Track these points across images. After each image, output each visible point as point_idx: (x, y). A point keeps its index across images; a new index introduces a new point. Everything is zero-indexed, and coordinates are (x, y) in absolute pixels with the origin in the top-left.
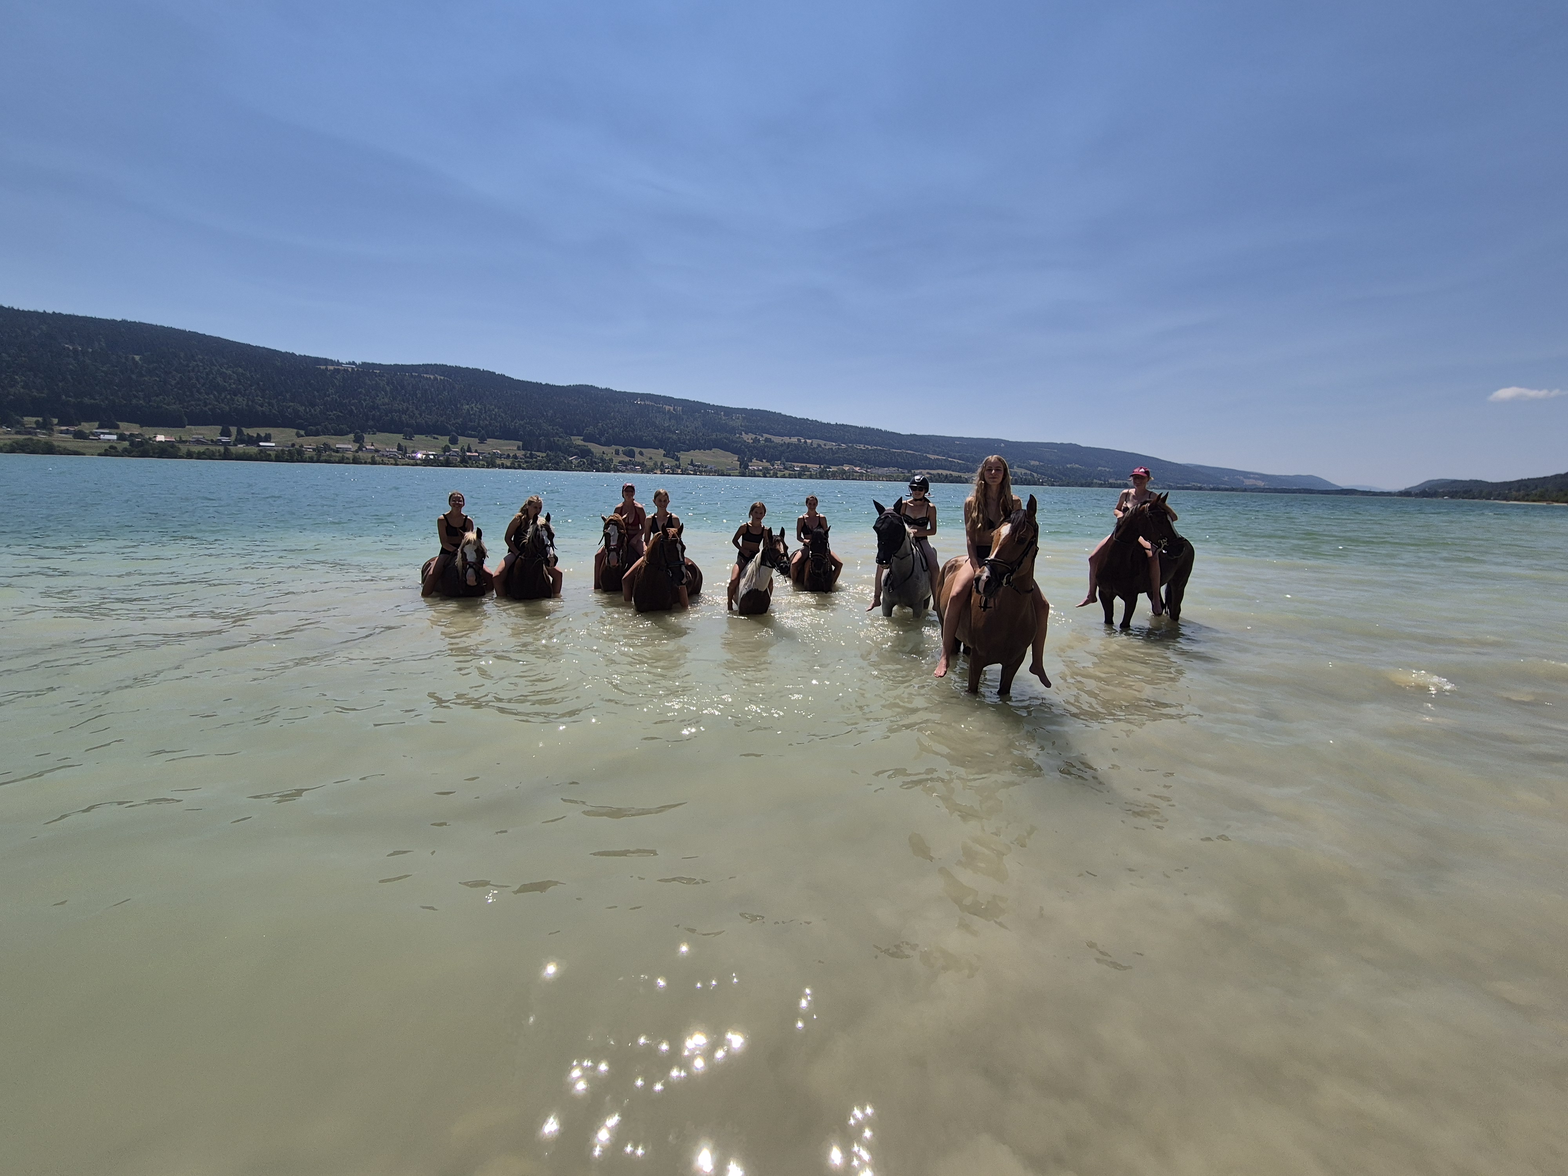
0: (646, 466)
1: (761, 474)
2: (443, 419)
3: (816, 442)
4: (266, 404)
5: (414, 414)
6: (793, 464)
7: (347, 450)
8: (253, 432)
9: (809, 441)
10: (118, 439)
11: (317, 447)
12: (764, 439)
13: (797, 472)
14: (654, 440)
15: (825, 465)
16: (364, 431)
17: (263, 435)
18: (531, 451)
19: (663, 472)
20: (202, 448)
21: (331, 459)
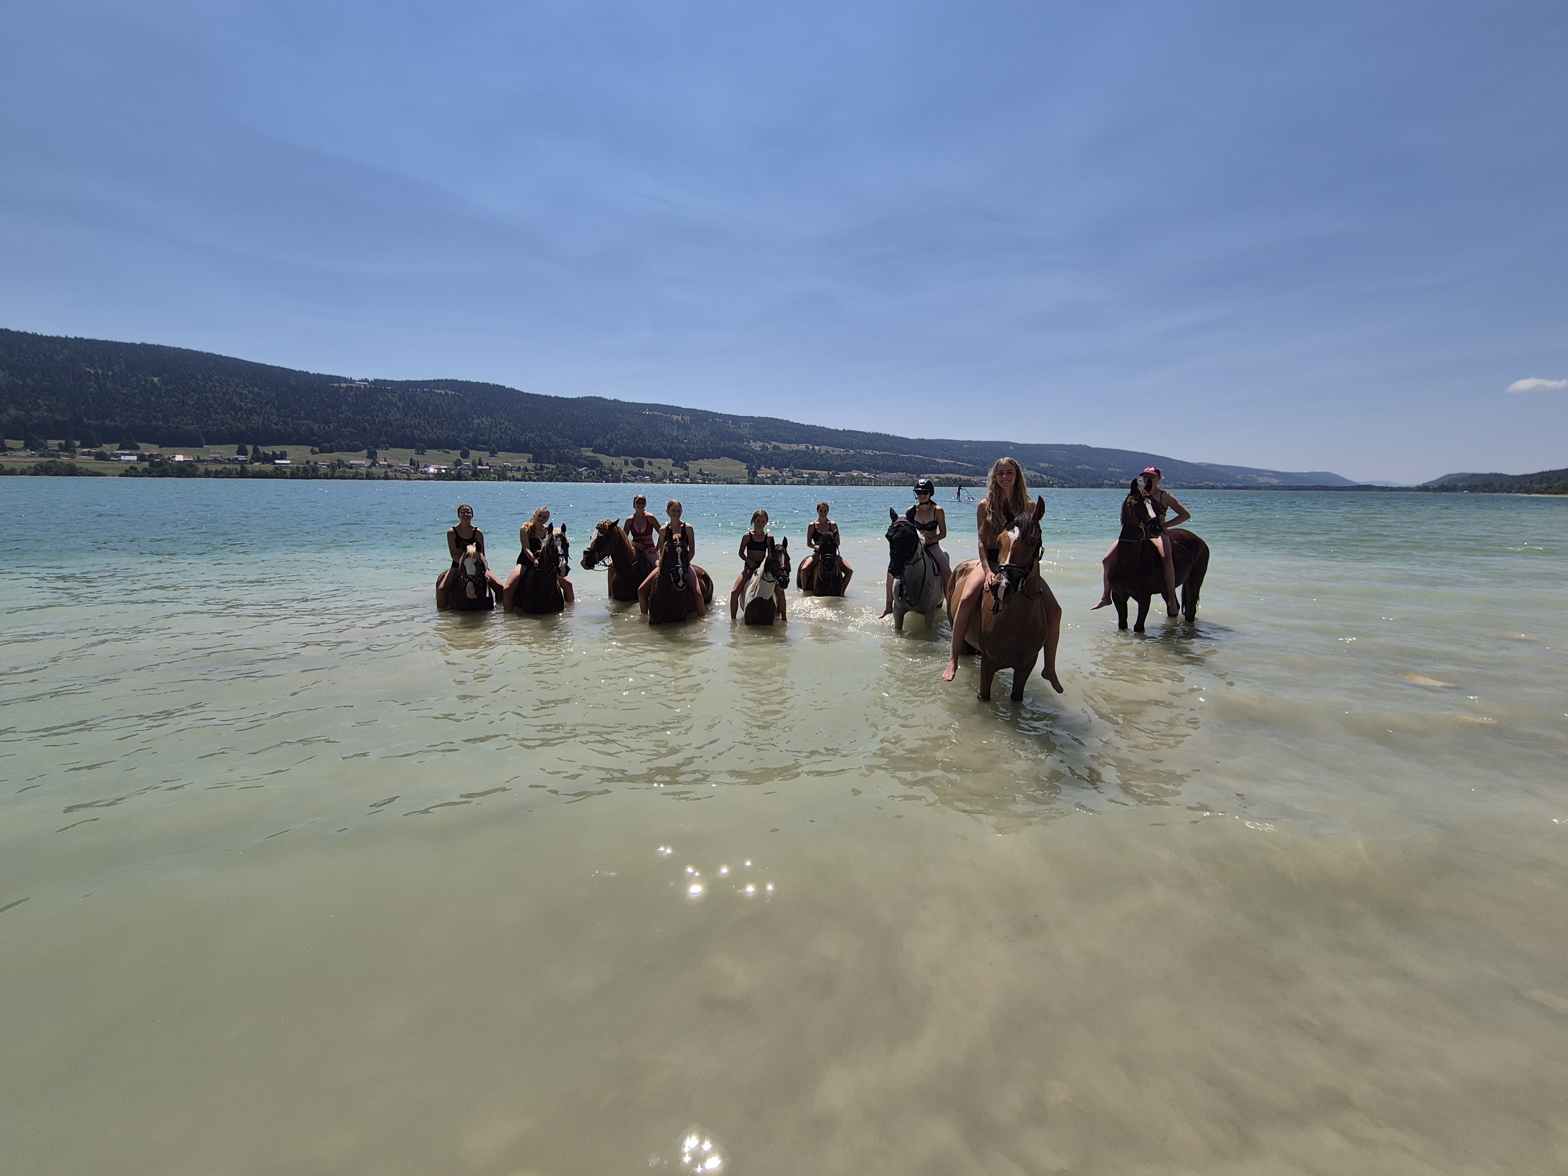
0: (655, 475)
1: (769, 481)
2: (454, 433)
3: (824, 448)
4: (281, 423)
5: (426, 429)
6: (801, 470)
7: (361, 466)
8: (268, 450)
9: (817, 448)
10: (139, 460)
11: (331, 464)
12: (772, 446)
13: (806, 479)
14: (663, 450)
15: (833, 471)
16: (377, 447)
17: (278, 453)
18: (541, 463)
19: (672, 481)
20: (219, 467)
21: (345, 475)
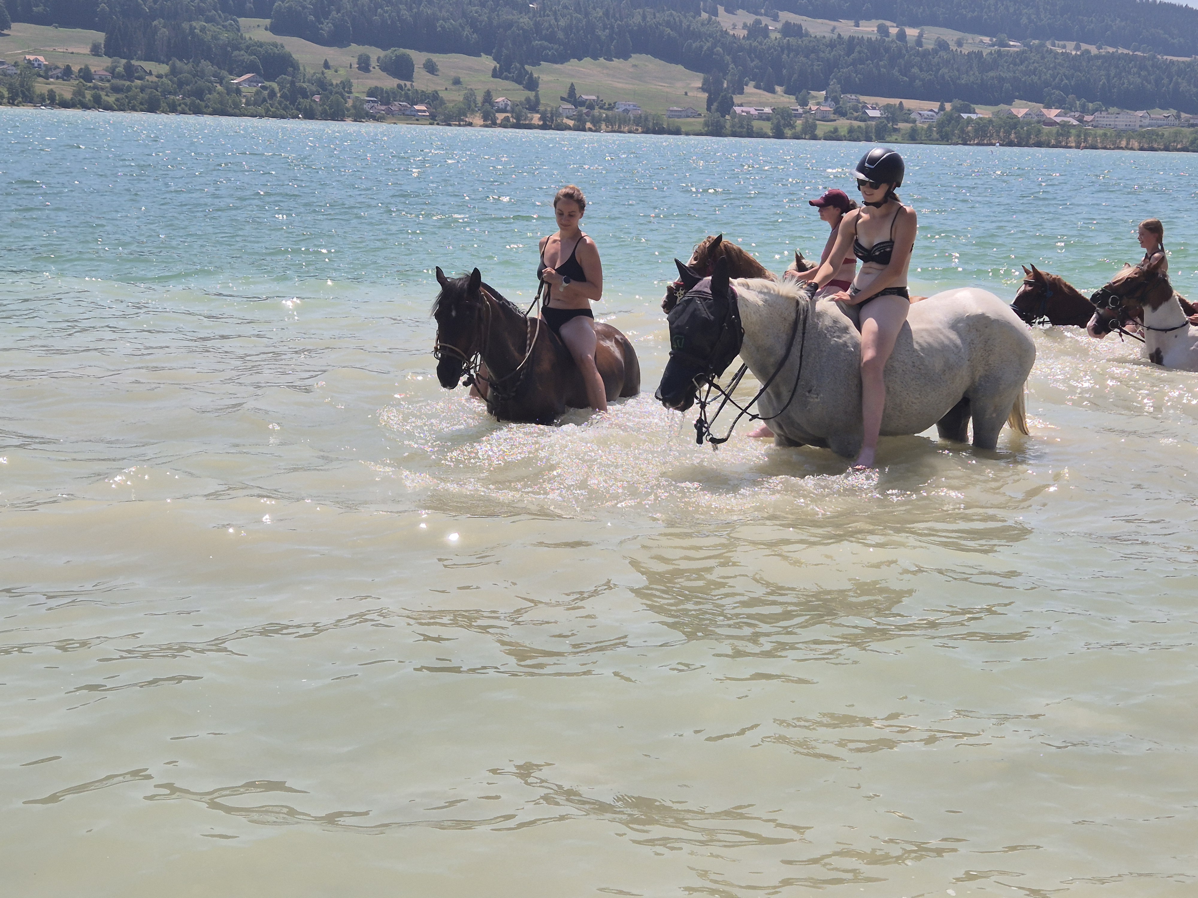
9: (912, 32)
14: (467, 31)
18: (130, 58)
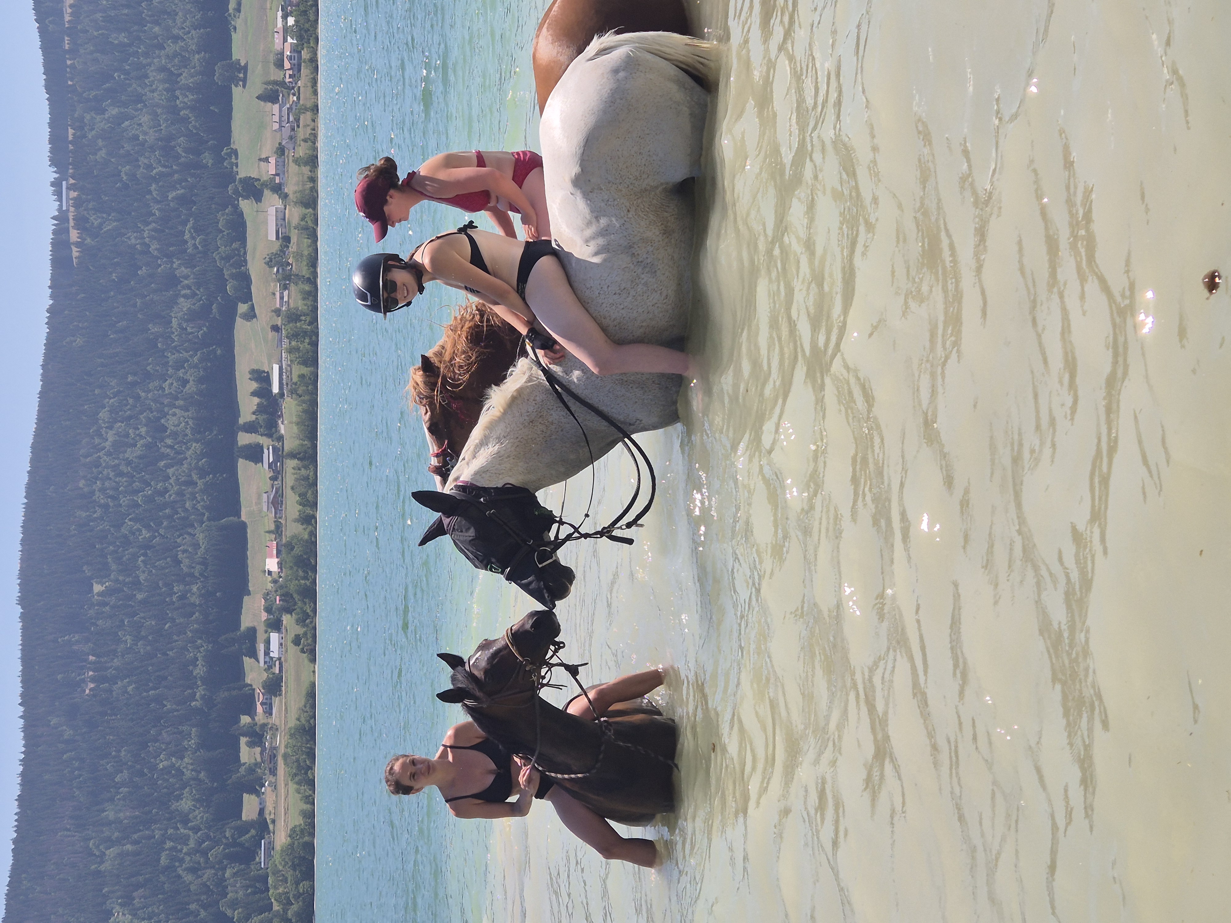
4: (181, 374)
5: (175, 55)
7: (281, 218)
8: (248, 403)
10: (278, 631)
11: (279, 281)
16: (230, 177)
17: (254, 385)
20: (292, 497)
21: (306, 253)
